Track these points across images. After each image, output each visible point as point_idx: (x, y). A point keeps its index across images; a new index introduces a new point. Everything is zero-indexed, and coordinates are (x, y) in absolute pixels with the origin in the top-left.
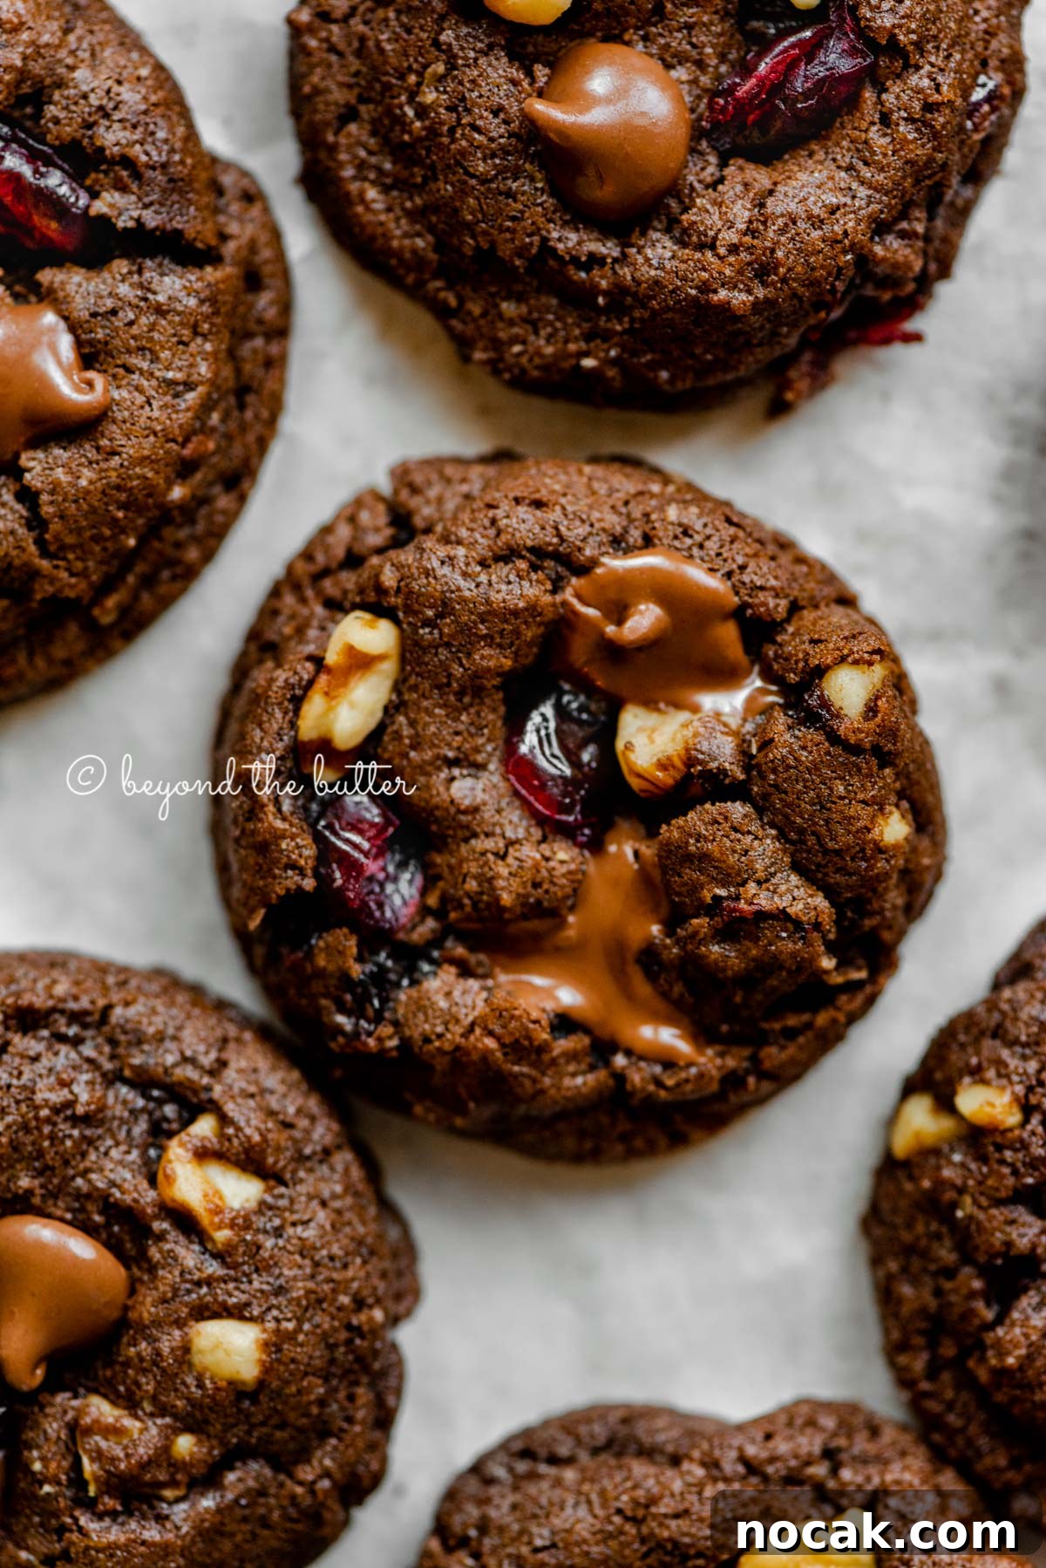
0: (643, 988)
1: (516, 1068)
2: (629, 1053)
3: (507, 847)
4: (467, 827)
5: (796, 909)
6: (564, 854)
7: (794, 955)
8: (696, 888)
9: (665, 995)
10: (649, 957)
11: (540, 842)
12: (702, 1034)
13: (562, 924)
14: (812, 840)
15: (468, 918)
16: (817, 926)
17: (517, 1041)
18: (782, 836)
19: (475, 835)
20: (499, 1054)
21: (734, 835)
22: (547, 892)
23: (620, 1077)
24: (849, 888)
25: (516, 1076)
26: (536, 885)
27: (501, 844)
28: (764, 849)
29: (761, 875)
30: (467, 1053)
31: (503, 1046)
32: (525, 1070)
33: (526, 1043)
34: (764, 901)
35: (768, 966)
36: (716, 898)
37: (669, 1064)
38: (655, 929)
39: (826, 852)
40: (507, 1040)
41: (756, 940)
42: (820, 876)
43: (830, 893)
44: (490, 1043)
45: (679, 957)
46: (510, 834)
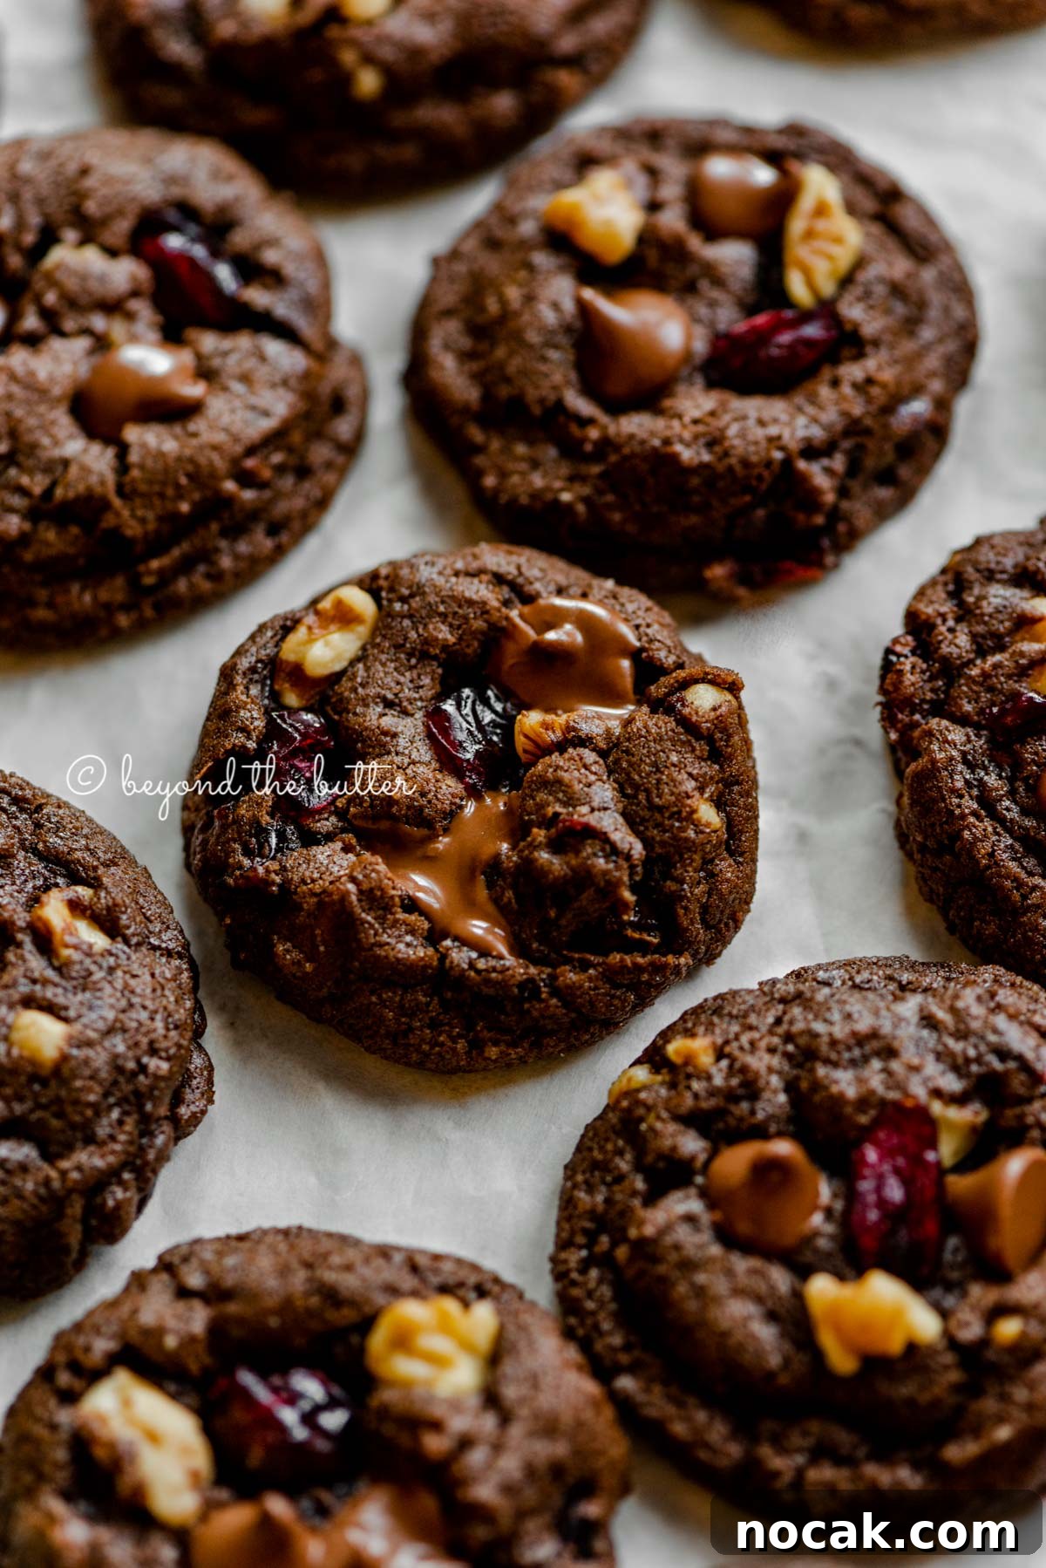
0: (482, 893)
1: (363, 915)
2: (455, 939)
3: (409, 764)
4: (384, 745)
5: (616, 837)
6: (450, 786)
7: (606, 873)
8: (541, 806)
9: (496, 900)
10: (493, 869)
11: (435, 770)
13: (433, 837)
14: (642, 797)
15: (363, 816)
16: (628, 857)
17: (372, 890)
18: (621, 790)
19: (389, 753)
20: (354, 898)
21: (584, 772)
22: (429, 802)
23: (443, 957)
24: (663, 844)
25: (364, 922)
26: (423, 794)
27: (406, 761)
28: (604, 793)
29: (595, 804)
30: (330, 894)
31: (361, 892)
32: (369, 918)
33: (379, 893)
34: (593, 819)
35: (583, 878)
36: (557, 815)
37: (485, 952)
38: (505, 846)
39: (652, 807)
40: (365, 887)
41: (577, 852)
42: (642, 828)
43: (647, 843)
44: (351, 887)
45: (517, 865)
46: (415, 755)
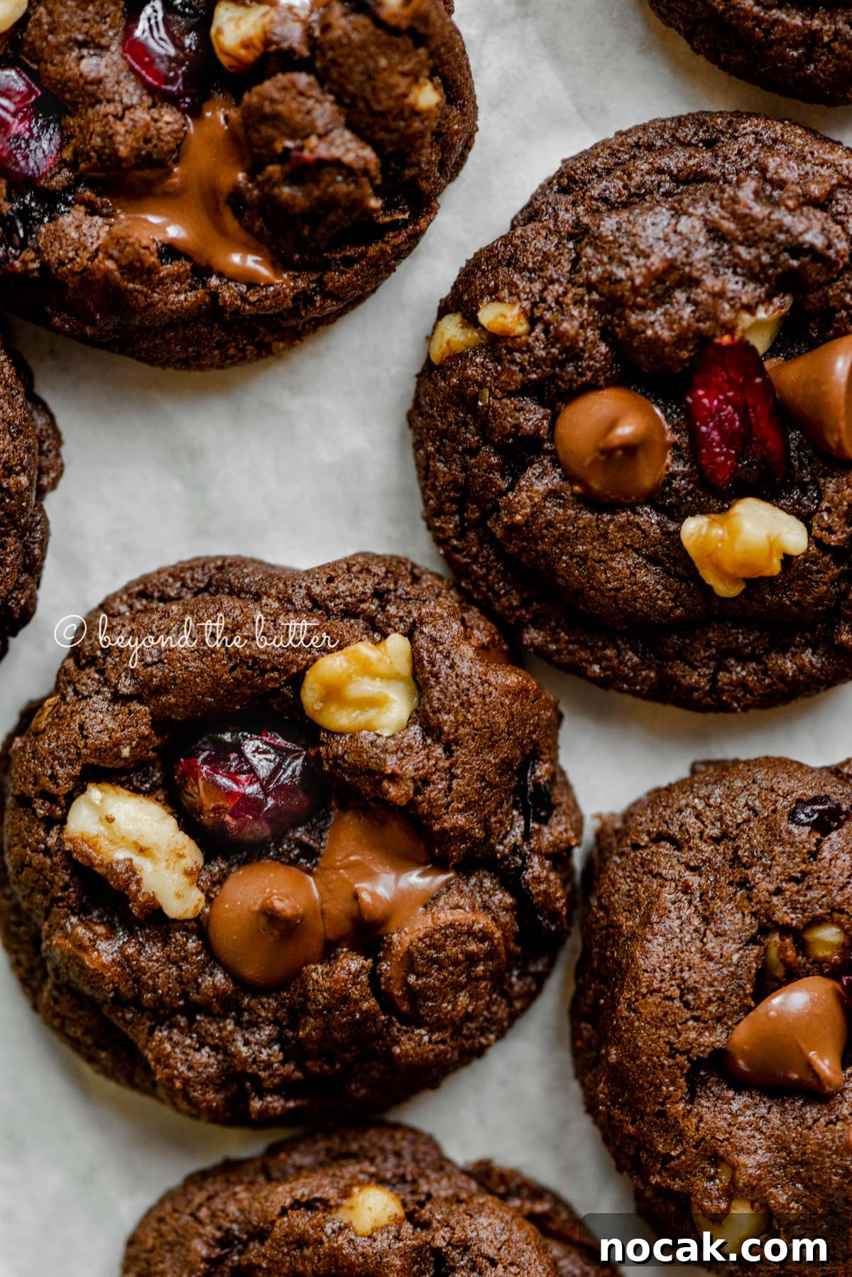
0: (231, 223)
1: (131, 285)
2: (221, 275)
3: (124, 110)
4: (93, 95)
5: (349, 158)
6: (169, 117)
7: (348, 195)
8: (270, 142)
9: (248, 229)
10: (236, 198)
11: (150, 108)
12: (279, 262)
13: (169, 173)
14: (361, 105)
15: (94, 168)
16: (366, 172)
17: (131, 263)
18: (338, 102)
19: (99, 102)
20: (117, 274)
21: (301, 99)
22: (155, 146)
23: (214, 295)
24: (392, 143)
25: (131, 292)
26: (147, 141)
27: (120, 109)
28: (323, 111)
29: (321, 130)
30: (92, 274)
31: (120, 267)
32: (138, 287)
33: (138, 265)
34: (323, 151)
35: (329, 203)
36: (286, 150)
37: (252, 284)
38: (241, 176)
39: (374, 114)
40: (123, 262)
41: (317, 182)
42: (368, 133)
43: (377, 147)
44: (110, 265)
45: (259, 198)
46: (126, 100)
